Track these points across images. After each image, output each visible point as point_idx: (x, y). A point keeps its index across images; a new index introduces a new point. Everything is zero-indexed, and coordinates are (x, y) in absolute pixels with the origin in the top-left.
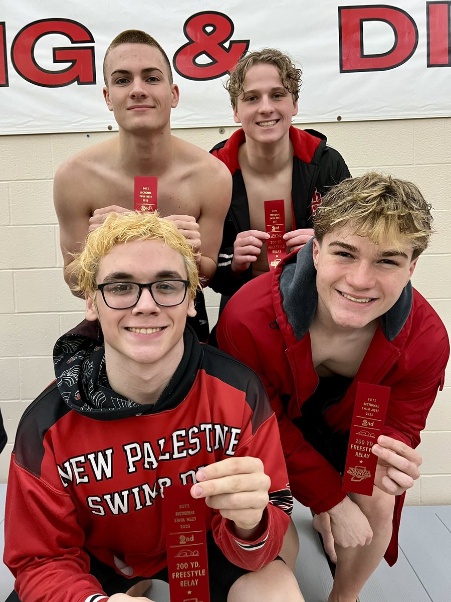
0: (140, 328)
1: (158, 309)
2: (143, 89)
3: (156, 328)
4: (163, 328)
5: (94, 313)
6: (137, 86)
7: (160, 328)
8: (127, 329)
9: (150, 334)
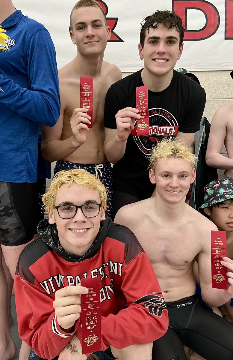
0: (77, 229)
1: (86, 220)
2: (93, 32)
3: (85, 229)
4: (89, 229)
5: (53, 220)
6: (90, 30)
7: (87, 229)
8: (70, 229)
9: (82, 232)
